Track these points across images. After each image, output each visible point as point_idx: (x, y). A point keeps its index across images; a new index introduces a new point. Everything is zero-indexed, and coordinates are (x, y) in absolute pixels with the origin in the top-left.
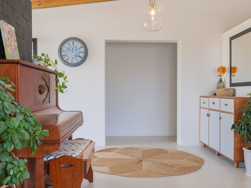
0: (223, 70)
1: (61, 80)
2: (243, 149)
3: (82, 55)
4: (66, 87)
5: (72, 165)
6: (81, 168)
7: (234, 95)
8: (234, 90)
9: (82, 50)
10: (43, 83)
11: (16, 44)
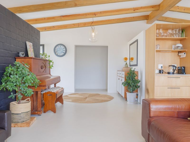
0: (126, 59)
1: (51, 64)
2: (126, 92)
3: (64, 52)
4: (53, 66)
5: (51, 95)
6: (55, 96)
9: (64, 49)
10: (43, 65)
11: (33, 50)
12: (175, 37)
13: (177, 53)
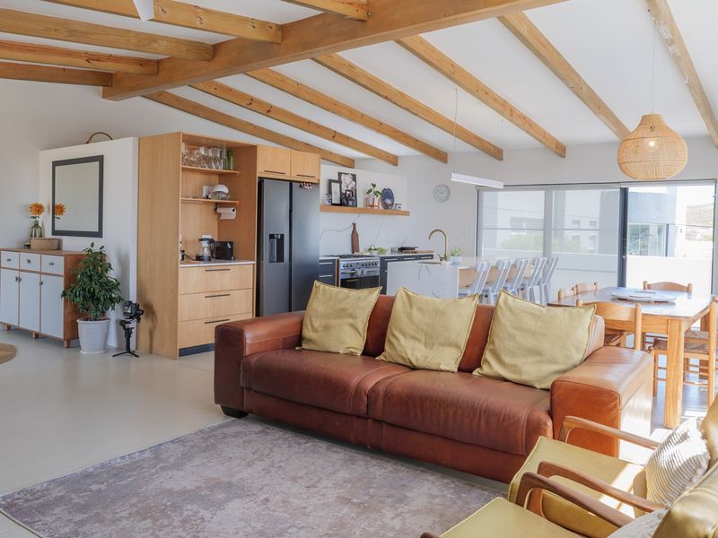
0: (38, 209)
2: (78, 321)
7: (59, 248)
8: (60, 242)
12: (214, 169)
13: (213, 207)
